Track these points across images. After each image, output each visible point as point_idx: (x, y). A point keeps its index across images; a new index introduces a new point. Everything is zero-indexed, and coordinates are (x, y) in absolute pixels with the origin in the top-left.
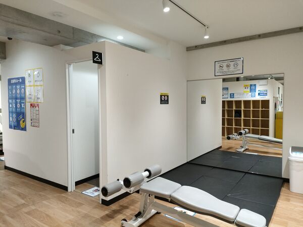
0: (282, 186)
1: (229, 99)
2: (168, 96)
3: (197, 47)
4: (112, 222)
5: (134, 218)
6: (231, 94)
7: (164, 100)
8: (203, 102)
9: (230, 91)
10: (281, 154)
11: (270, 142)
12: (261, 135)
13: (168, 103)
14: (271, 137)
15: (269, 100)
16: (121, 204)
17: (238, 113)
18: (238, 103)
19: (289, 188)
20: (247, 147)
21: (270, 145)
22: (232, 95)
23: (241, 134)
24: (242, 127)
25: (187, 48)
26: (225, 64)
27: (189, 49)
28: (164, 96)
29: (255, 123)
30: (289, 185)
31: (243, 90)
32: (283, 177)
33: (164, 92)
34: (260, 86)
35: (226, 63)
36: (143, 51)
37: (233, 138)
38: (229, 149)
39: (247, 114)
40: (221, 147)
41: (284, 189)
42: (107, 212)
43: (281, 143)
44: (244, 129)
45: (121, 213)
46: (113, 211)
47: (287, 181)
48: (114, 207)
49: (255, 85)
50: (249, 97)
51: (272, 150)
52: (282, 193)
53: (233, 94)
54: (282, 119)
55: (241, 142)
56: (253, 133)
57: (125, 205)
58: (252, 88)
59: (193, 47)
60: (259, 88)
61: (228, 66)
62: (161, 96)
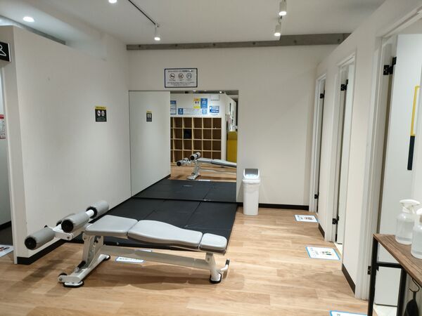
0: (236, 210)
1: (178, 116)
2: (105, 111)
3: (140, 47)
4: (42, 281)
5: (77, 269)
6: (179, 109)
7: (101, 116)
8: (149, 119)
9: (179, 106)
10: (235, 179)
11: (223, 166)
12: (213, 159)
13: (106, 121)
14: (223, 161)
15: (220, 119)
16: (49, 259)
17: (188, 133)
18: (188, 120)
19: (242, 212)
20: (199, 174)
21: (223, 170)
22: (181, 111)
23: (192, 158)
24: (193, 150)
25: (127, 46)
26: (177, 74)
27: (130, 47)
28: (101, 111)
29: (207, 145)
30: (243, 209)
31: (193, 105)
32: (237, 201)
33: (101, 105)
34: (212, 102)
35: (179, 73)
36: (63, 42)
37: (184, 163)
38: (180, 176)
39: (198, 134)
40: (169, 176)
41: (238, 213)
42: (30, 272)
43: (236, 167)
44: (195, 152)
45: (53, 269)
46: (40, 269)
47: (241, 205)
48: (39, 264)
49: (206, 100)
50: (200, 113)
51: (224, 175)
52: (236, 218)
53: (182, 109)
54: (236, 139)
55: (192, 169)
56: (204, 157)
57: (56, 259)
58: (203, 103)
59: (135, 46)
60: (211, 104)
61: (181, 76)
62: (96, 111)
